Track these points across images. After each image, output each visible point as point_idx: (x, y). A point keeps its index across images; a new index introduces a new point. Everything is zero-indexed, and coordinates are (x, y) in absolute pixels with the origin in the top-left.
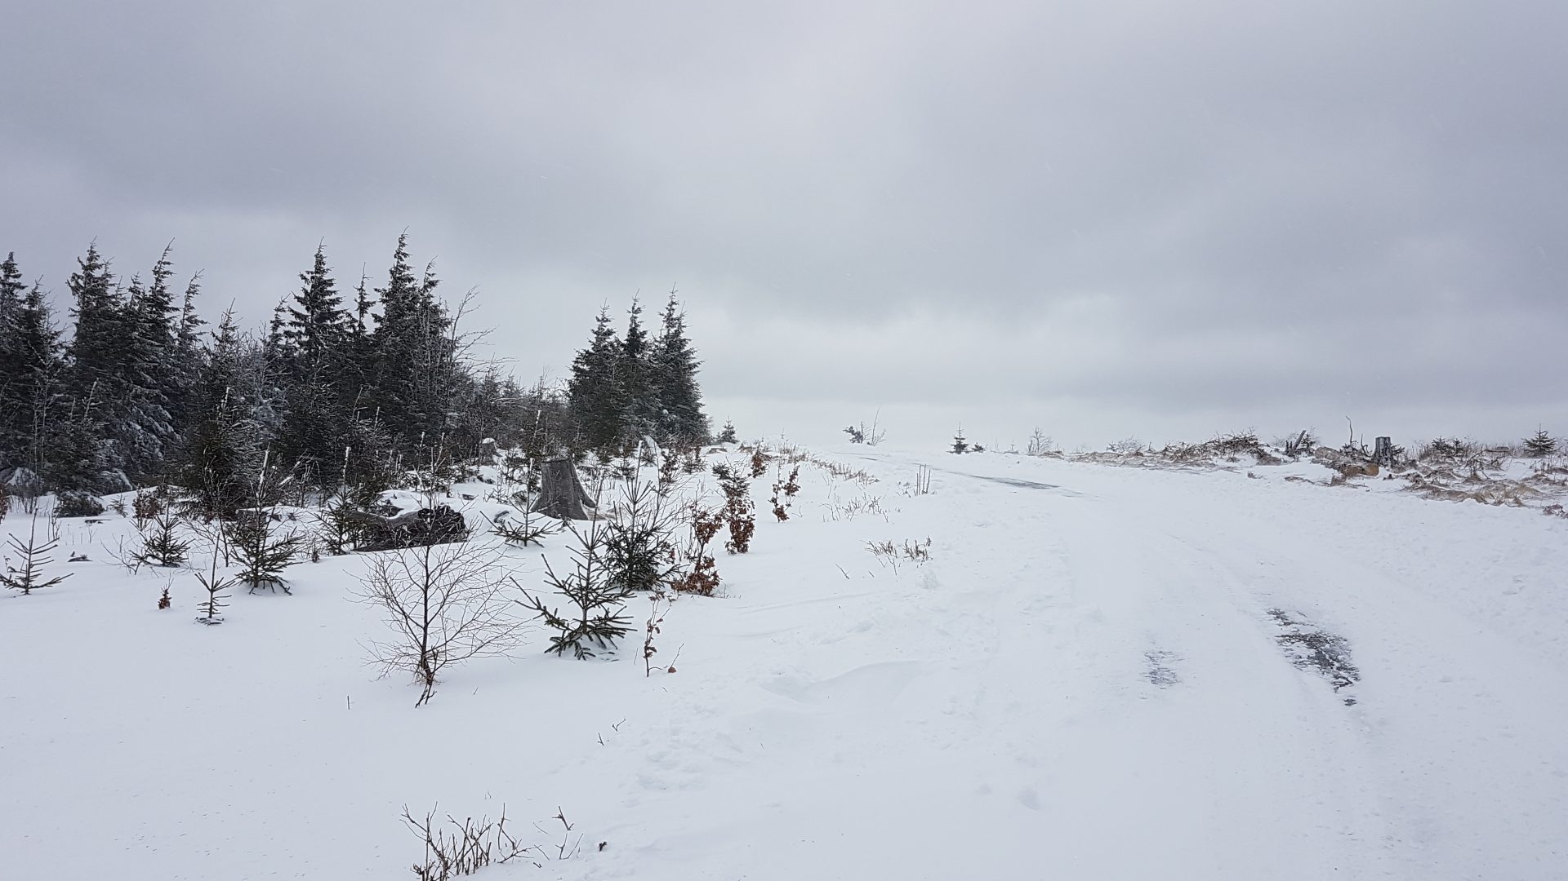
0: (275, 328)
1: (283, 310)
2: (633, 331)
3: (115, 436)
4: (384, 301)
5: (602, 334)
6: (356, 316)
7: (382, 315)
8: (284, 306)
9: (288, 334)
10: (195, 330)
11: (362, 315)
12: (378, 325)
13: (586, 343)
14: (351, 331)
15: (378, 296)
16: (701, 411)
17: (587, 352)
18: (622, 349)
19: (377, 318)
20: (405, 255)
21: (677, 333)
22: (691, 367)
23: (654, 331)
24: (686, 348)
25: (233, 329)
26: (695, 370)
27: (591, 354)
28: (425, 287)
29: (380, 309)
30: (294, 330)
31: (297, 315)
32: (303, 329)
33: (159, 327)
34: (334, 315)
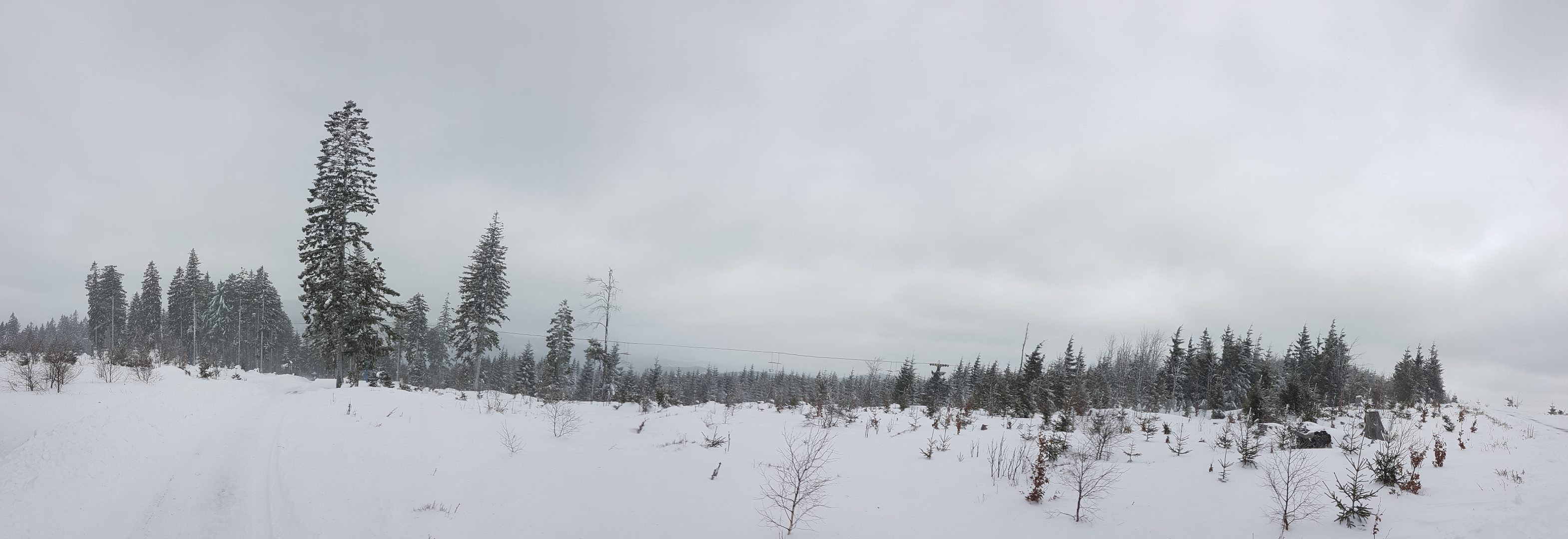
0: (1288, 352)
1: (1292, 346)
2: (1418, 356)
3: (1231, 389)
4: (1326, 342)
5: (1407, 357)
6: (1316, 348)
7: (1324, 347)
8: (1292, 344)
9: (1293, 354)
10: (1260, 352)
11: (1318, 348)
12: (1323, 351)
13: (1401, 359)
14: (1314, 353)
15: (1324, 341)
16: (1443, 389)
17: (1401, 363)
18: (1414, 363)
19: (1323, 349)
20: (1334, 326)
21: (1435, 357)
22: (1440, 371)
23: (1426, 357)
24: (1438, 363)
25: (1270, 352)
26: (1442, 372)
27: (1403, 364)
28: (1341, 337)
29: (1324, 345)
30: (1295, 352)
31: (1296, 347)
32: (1298, 353)
33: (1248, 351)
34: (1308, 348)
